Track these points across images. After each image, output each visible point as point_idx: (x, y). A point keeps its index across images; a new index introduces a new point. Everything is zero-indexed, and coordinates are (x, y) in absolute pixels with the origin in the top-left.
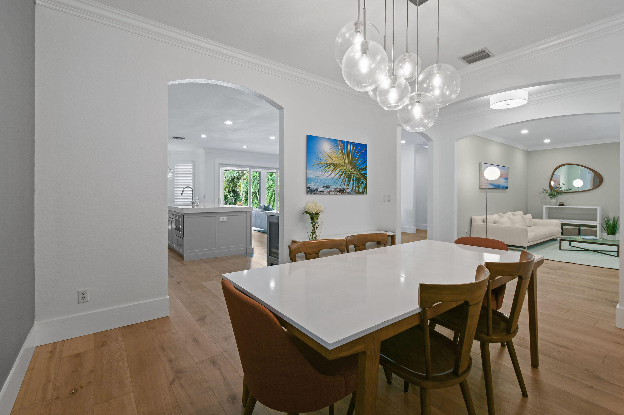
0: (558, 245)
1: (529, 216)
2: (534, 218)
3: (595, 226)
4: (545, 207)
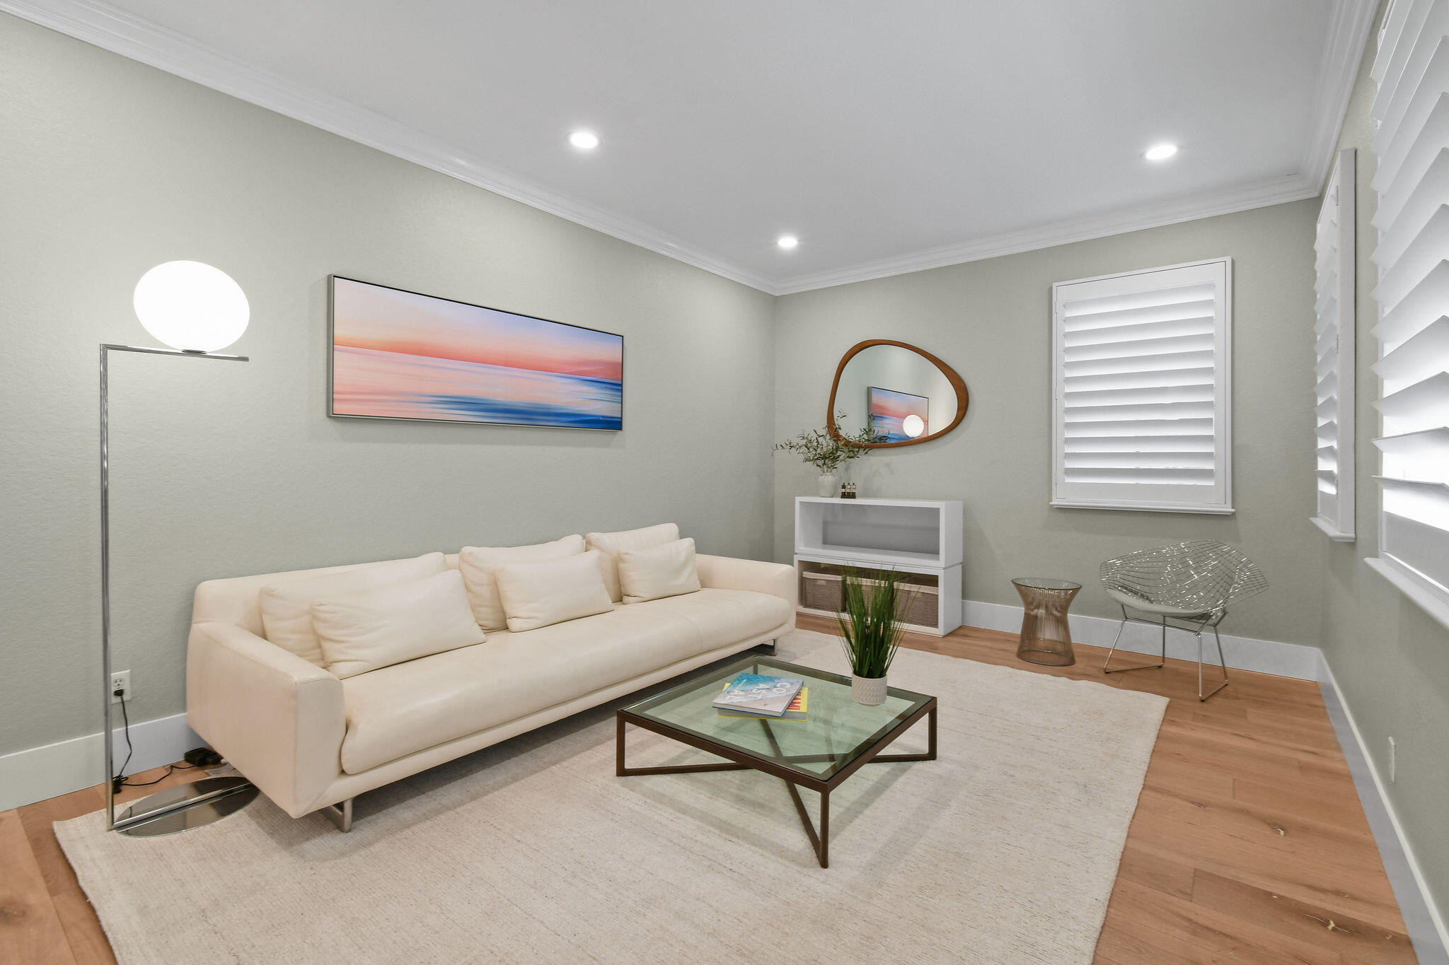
1: (688, 542)
2: (700, 549)
3: (932, 581)
4: (801, 503)
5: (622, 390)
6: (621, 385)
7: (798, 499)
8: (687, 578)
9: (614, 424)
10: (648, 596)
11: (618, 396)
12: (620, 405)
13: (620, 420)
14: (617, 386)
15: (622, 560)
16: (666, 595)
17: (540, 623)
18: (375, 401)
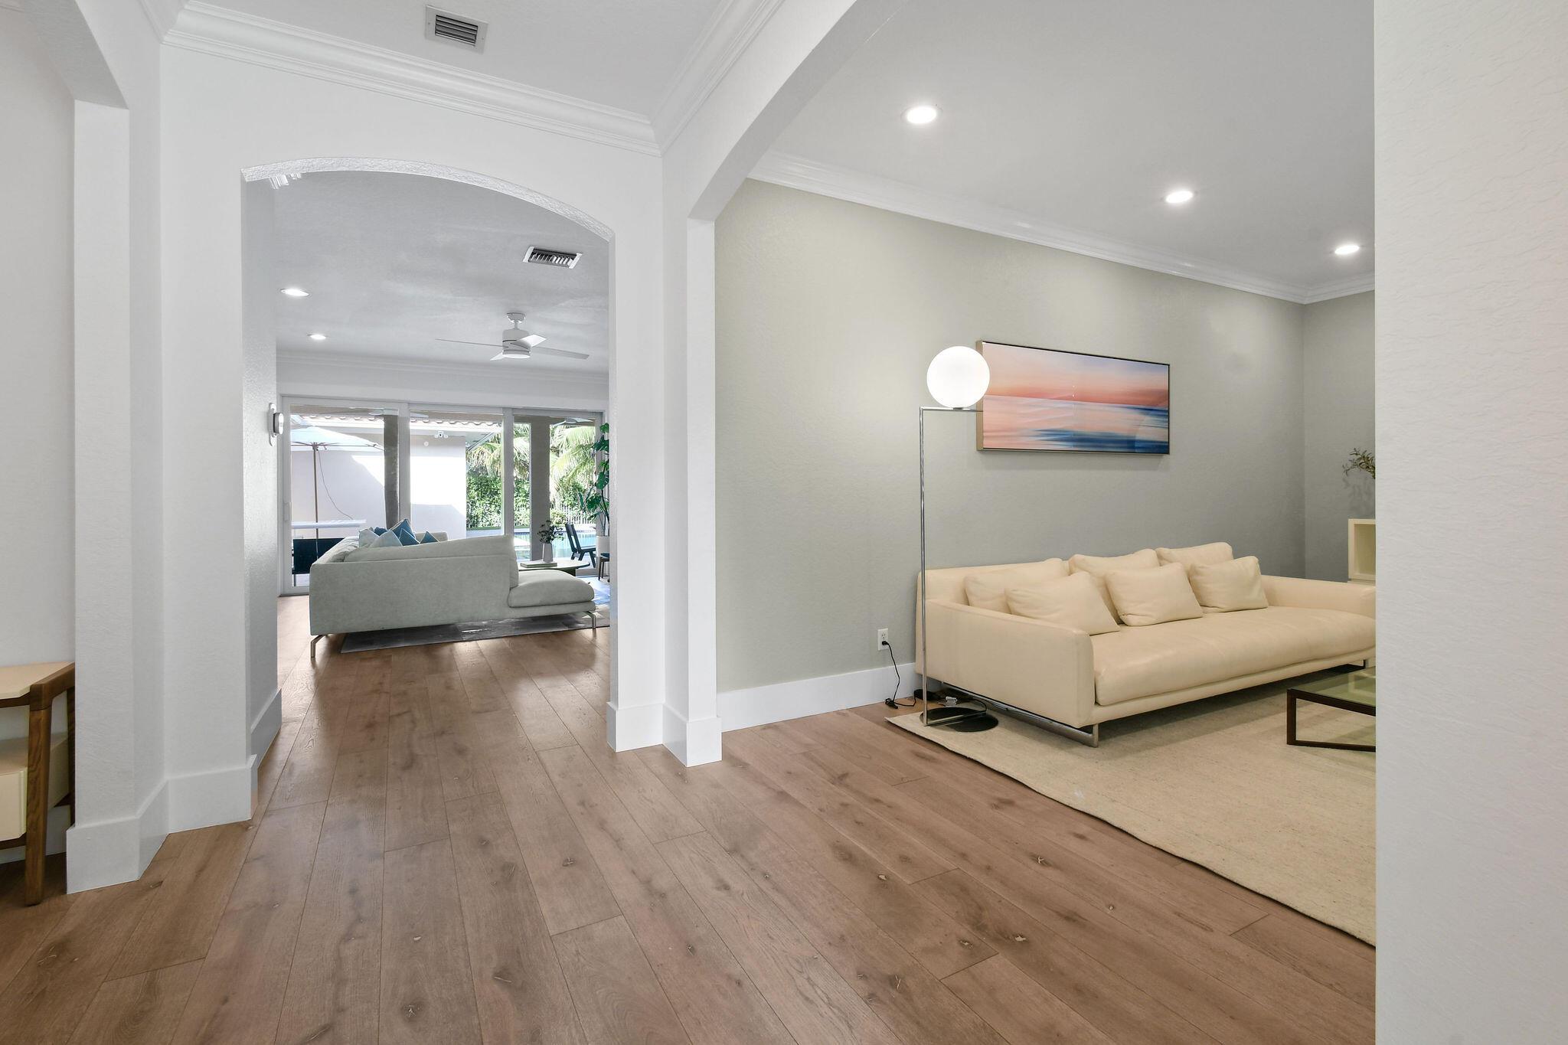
0: (1282, 718)
1: (1251, 562)
2: (1266, 569)
4: (1356, 526)
5: (1168, 416)
6: (1168, 411)
7: (1352, 523)
8: (1256, 595)
9: (1161, 449)
10: (1226, 607)
11: (1165, 422)
12: (1167, 430)
13: (1167, 444)
14: (1165, 414)
15: (1197, 573)
16: (1243, 608)
17: (1154, 620)
18: (1005, 436)
